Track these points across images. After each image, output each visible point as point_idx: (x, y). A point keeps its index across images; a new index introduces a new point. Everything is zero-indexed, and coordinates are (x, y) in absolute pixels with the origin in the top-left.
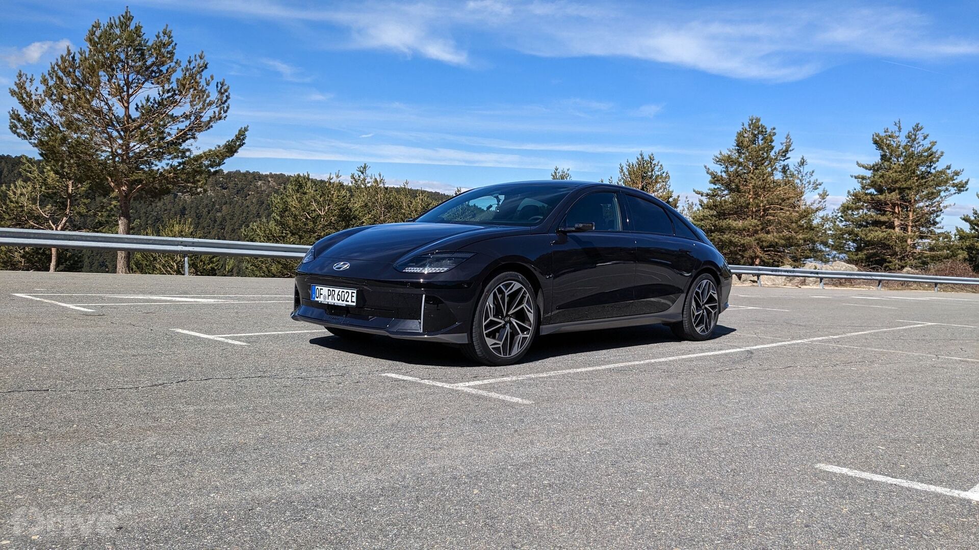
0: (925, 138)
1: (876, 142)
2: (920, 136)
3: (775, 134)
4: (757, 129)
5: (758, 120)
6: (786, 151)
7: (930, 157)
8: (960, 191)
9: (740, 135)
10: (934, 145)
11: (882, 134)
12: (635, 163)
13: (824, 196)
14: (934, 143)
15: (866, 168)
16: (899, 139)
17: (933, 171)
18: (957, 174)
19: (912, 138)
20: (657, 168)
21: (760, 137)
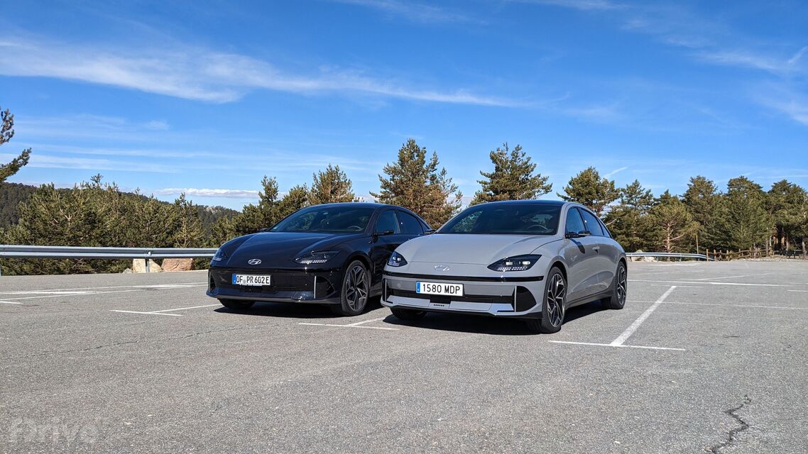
0: (523, 155)
1: (492, 158)
2: (520, 154)
3: (425, 152)
4: (413, 148)
5: (414, 142)
6: (434, 165)
7: (527, 169)
8: (547, 192)
9: (401, 152)
10: (529, 160)
11: (496, 152)
12: (325, 173)
13: (459, 196)
14: (529, 159)
15: (487, 176)
16: (507, 156)
17: (529, 178)
18: (544, 179)
19: (515, 155)
20: (342, 176)
21: (416, 154)
